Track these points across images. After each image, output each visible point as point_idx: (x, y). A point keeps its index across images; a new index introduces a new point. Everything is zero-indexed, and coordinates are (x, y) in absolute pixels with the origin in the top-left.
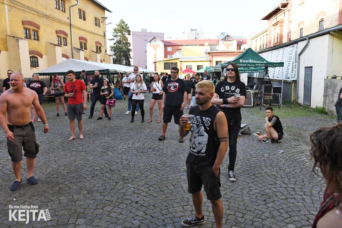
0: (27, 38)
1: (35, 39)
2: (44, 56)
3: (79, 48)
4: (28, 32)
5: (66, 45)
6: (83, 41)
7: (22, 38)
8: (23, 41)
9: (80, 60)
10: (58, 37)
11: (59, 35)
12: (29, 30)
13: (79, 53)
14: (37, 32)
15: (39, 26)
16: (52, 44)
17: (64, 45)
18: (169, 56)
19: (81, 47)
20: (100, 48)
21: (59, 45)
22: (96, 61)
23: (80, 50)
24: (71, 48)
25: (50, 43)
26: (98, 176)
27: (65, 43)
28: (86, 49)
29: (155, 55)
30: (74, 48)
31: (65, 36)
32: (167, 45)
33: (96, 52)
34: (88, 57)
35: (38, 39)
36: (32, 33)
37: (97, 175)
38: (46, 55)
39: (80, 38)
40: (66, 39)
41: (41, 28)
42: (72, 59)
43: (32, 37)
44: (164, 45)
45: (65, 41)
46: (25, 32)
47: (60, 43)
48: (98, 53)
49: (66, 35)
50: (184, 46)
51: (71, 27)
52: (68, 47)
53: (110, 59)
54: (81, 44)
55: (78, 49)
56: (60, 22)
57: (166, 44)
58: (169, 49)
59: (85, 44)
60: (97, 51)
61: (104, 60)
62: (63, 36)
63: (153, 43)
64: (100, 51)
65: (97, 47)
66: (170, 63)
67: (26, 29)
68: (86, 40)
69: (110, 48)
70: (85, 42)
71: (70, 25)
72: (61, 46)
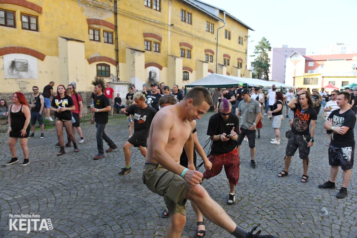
0: (182, 56)
1: (188, 57)
2: (194, 72)
3: (223, 64)
4: (183, 52)
5: (212, 62)
6: (227, 58)
7: (178, 57)
8: (179, 59)
9: (222, 74)
10: (206, 55)
11: (207, 53)
12: (184, 50)
13: (222, 68)
14: (190, 51)
15: (192, 47)
16: (201, 61)
17: (210, 62)
18: (309, 71)
19: (225, 64)
20: (241, 64)
21: (207, 62)
22: (237, 76)
23: (223, 66)
24: (216, 64)
25: (199, 60)
26: (224, 187)
27: (211, 60)
28: (228, 65)
29: (295, 71)
30: (218, 64)
31: (211, 54)
32: (307, 61)
33: (236, 68)
34: (229, 72)
35: (190, 58)
36: (186, 52)
37: (224, 185)
38: (196, 70)
39: (225, 55)
40: (212, 56)
41: (193, 49)
42: (216, 74)
43: (186, 56)
44: (306, 60)
45: (211, 58)
46: (181, 52)
47: (207, 60)
48: (239, 69)
49: (213, 53)
50: (328, 61)
51: (217, 46)
52: (214, 64)
53: (249, 73)
54: (225, 60)
55: (221, 65)
56: (209, 42)
57: (307, 59)
58: (311, 64)
59: (229, 60)
60: (238, 66)
61: (244, 75)
62: (210, 54)
63: (294, 58)
64: (241, 67)
65: (238, 63)
66: (310, 78)
67: (182, 49)
68: (229, 57)
69: (251, 64)
70: (228, 59)
71: (216, 45)
72: (208, 63)
